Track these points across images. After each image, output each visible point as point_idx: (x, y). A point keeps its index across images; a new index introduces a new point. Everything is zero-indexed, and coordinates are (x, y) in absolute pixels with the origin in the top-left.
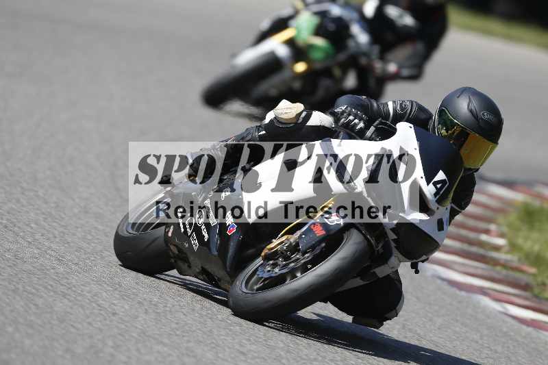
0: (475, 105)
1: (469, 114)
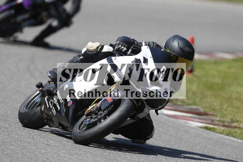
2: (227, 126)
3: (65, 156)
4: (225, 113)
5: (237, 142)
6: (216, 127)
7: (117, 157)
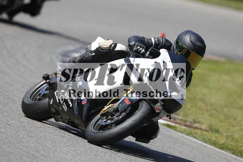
0: (193, 38)
1: (190, 43)
2: (188, 126)
3: (24, 138)
4: (188, 112)
5: (197, 143)
6: (177, 125)
7: (76, 144)
